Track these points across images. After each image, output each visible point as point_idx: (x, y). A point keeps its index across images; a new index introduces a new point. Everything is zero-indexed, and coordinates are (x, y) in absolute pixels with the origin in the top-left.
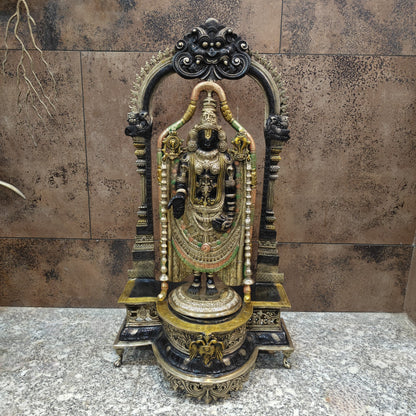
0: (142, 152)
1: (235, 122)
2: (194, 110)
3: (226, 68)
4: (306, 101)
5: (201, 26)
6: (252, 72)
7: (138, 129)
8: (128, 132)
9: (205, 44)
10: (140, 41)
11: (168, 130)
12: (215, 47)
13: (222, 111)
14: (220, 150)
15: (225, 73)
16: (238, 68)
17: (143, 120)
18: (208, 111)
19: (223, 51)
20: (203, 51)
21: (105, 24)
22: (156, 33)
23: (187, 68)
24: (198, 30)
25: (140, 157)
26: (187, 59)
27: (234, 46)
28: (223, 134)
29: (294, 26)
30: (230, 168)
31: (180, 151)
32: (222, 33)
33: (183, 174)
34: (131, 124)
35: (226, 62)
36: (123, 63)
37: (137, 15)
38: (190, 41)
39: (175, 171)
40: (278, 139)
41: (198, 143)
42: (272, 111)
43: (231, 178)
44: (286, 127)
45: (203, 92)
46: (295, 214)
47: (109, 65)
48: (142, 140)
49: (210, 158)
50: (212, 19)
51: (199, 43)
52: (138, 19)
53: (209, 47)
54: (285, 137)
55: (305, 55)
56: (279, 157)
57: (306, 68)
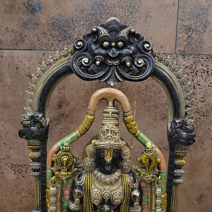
0: (36, 154)
1: (142, 135)
2: (92, 122)
3: (129, 70)
4: (199, 96)
5: (102, 26)
6: (156, 74)
7: (32, 132)
8: (21, 134)
9: (106, 44)
10: (45, 41)
11: (59, 144)
12: (116, 47)
13: (126, 123)
14: (123, 171)
15: (127, 75)
16: (141, 70)
17: (38, 122)
18: (109, 124)
19: (125, 51)
20: (103, 52)
21: (14, 25)
22: (60, 34)
23: (86, 69)
24: (98, 30)
25: (34, 160)
26: (86, 60)
27: (137, 47)
28: (126, 151)
29: (189, 29)
30: (136, 193)
31: (74, 168)
32: (124, 33)
33: (77, 200)
34: (24, 126)
35: (128, 64)
36: (29, 61)
37: (43, 18)
38: (90, 40)
39: (67, 192)
40: (183, 144)
41: (96, 162)
42: (176, 114)
43: (136, 203)
44: (191, 131)
45: (103, 100)
46: (187, 198)
47: (17, 62)
48: (37, 142)
49: (111, 184)
50: (113, 18)
51: (99, 43)
52: (44, 21)
53: (110, 47)
54: (190, 141)
55: (198, 55)
56: (183, 161)
57: (199, 67)
